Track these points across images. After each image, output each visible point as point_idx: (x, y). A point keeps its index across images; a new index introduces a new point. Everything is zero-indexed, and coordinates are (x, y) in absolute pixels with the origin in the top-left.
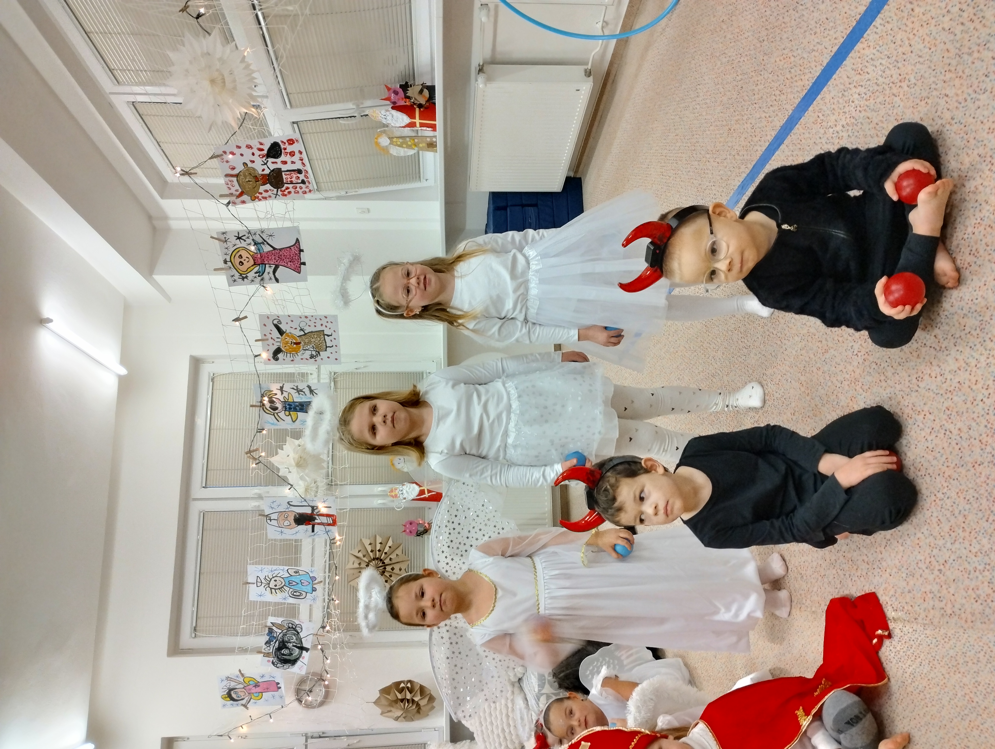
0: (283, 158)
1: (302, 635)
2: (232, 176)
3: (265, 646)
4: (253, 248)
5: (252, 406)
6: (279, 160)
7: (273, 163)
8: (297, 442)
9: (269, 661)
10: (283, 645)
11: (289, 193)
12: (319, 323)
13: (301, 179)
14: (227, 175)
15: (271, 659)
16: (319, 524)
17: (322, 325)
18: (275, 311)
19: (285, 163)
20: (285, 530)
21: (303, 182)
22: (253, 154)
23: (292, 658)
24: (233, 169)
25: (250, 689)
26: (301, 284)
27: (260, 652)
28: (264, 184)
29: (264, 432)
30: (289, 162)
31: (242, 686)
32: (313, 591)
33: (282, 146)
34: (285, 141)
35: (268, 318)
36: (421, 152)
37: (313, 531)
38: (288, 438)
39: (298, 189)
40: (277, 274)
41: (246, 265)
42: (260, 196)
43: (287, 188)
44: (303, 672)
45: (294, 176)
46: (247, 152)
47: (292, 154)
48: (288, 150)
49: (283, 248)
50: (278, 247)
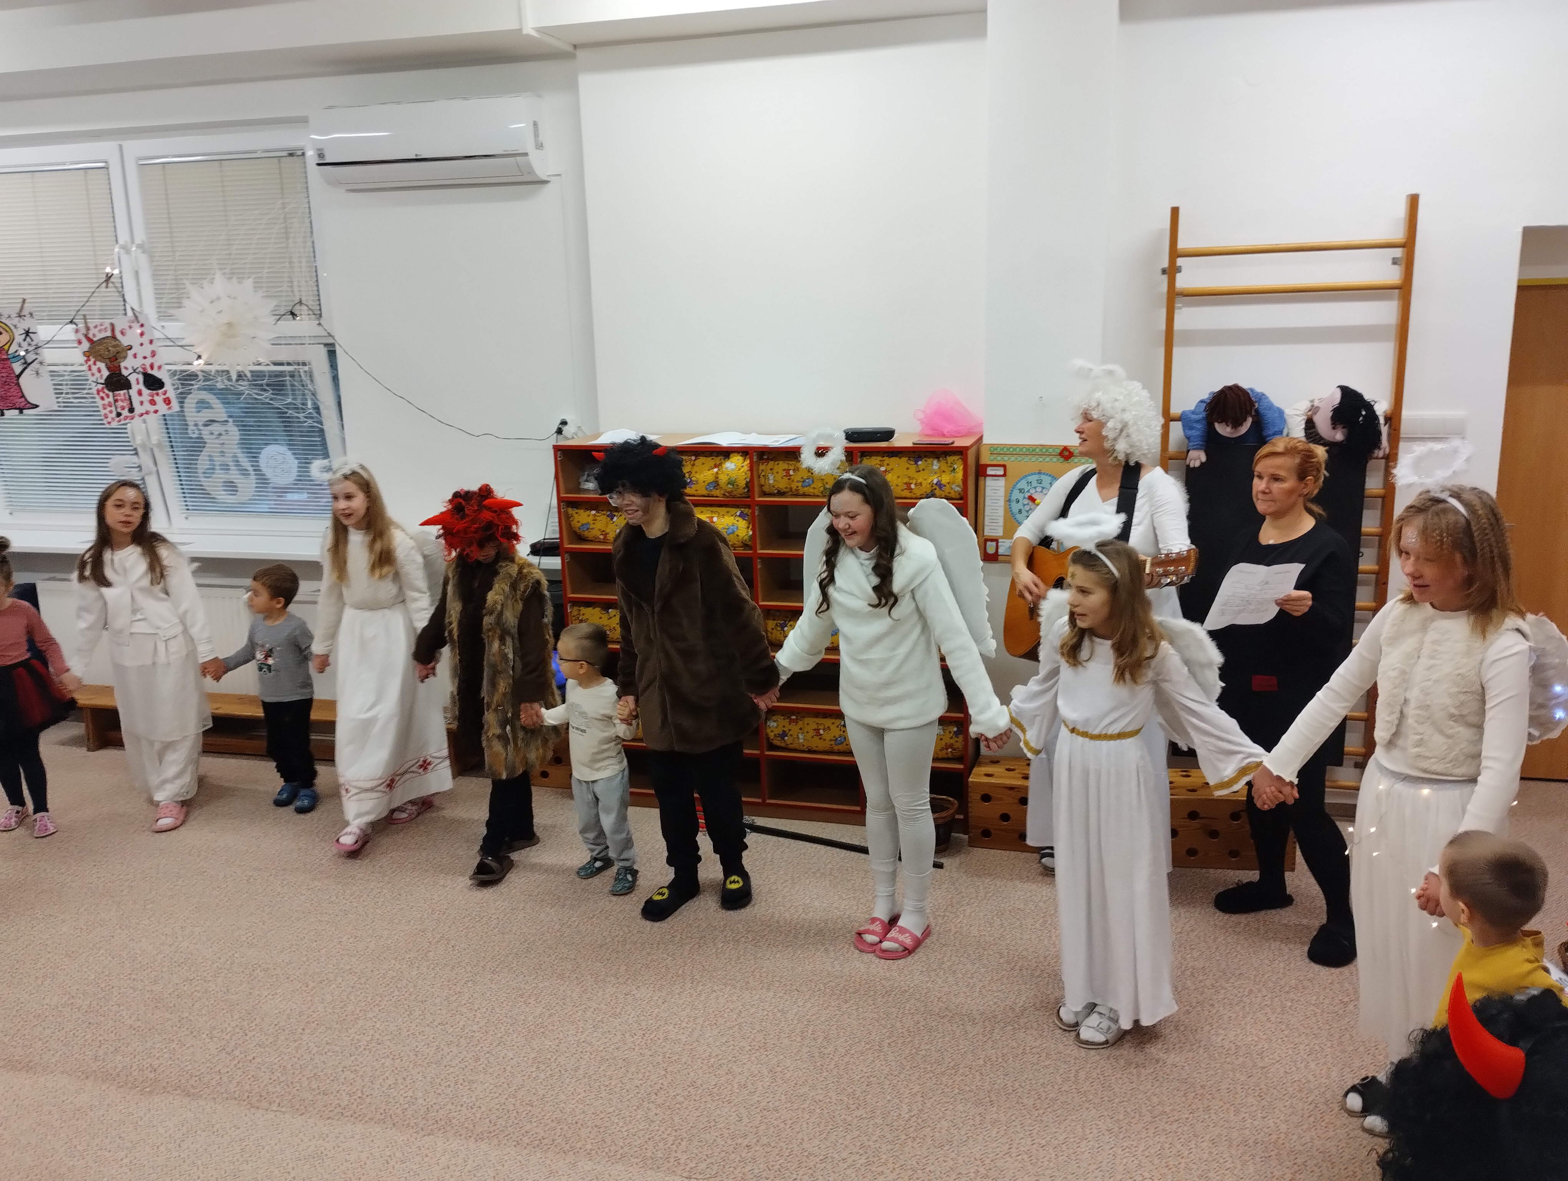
0: (146, 392)
2: (113, 330)
6: (141, 386)
7: (137, 380)
11: (102, 398)
13: (122, 412)
14: (112, 325)
19: (140, 393)
21: (119, 415)
22: (145, 358)
24: (122, 333)
28: (108, 368)
30: (141, 399)
33: (160, 391)
34: (167, 395)
39: (109, 409)
42: (93, 363)
43: (108, 396)
45: (125, 404)
46: (147, 350)
47: (153, 402)
48: (156, 398)
49: (20, 388)
50: (22, 380)
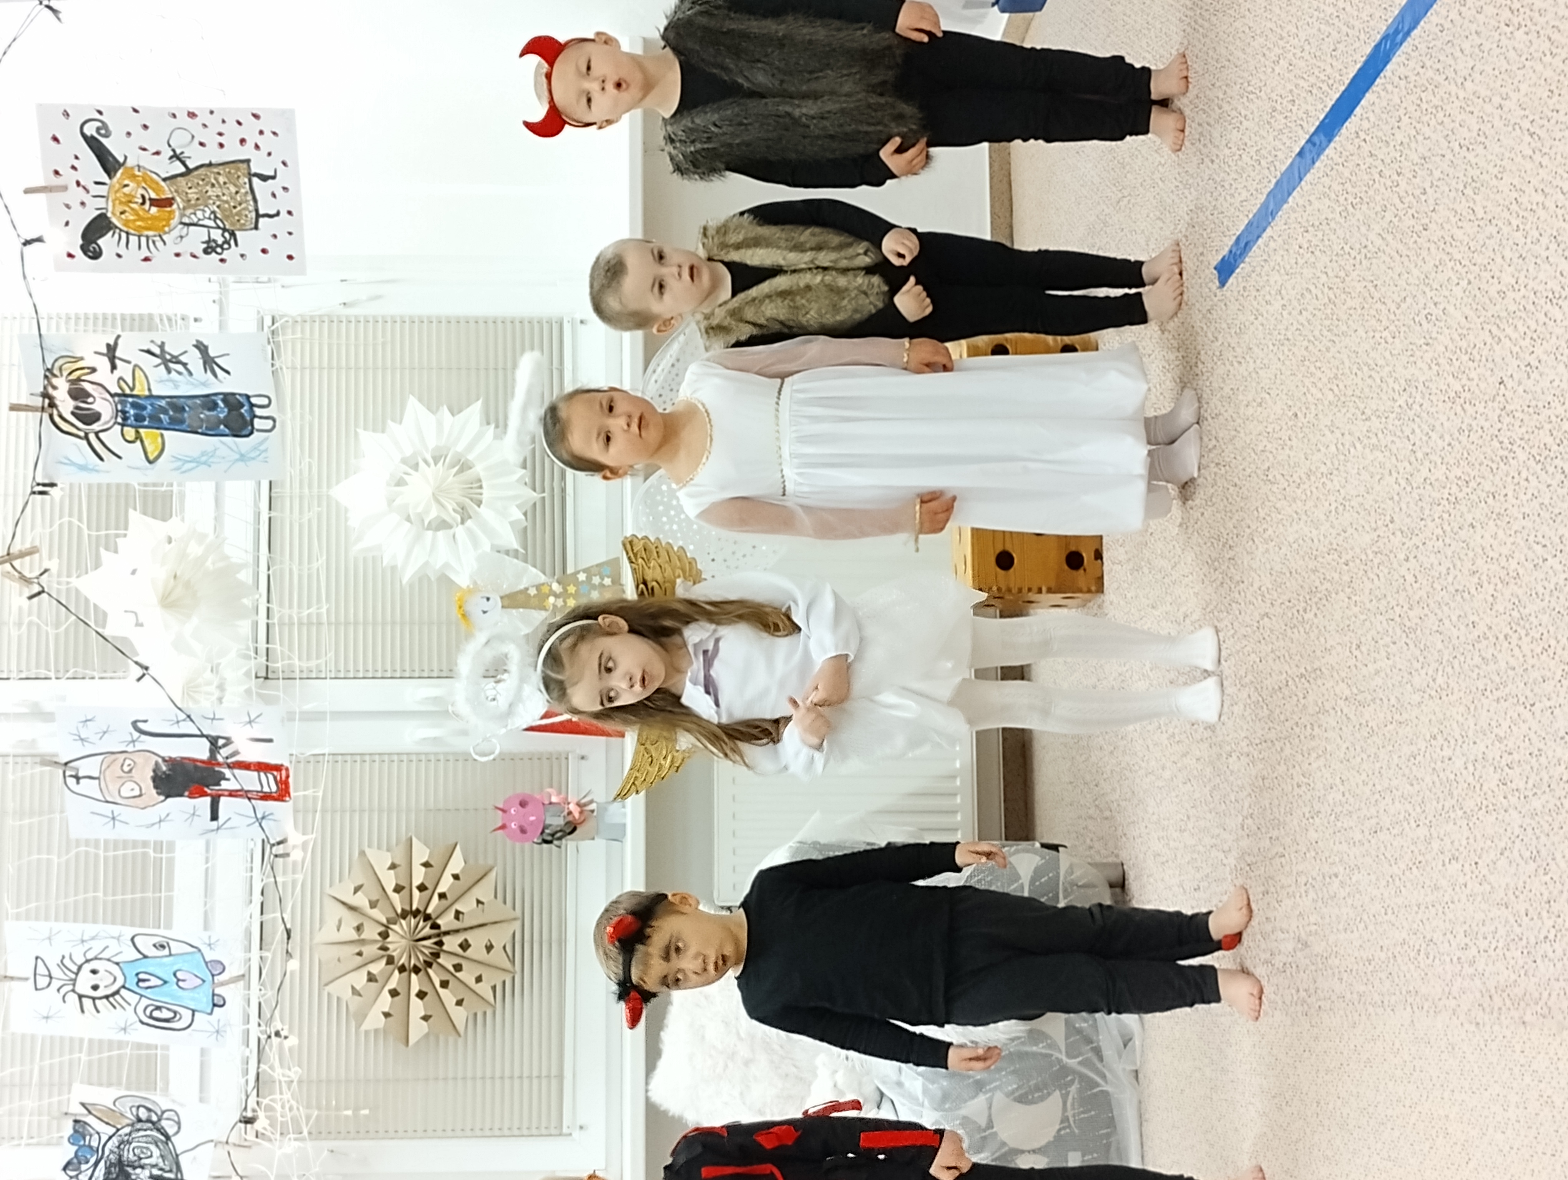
5: (14, 408)
8: (162, 529)
12: (232, 133)
16: (232, 793)
17: (243, 141)
29: (57, 494)
32: (215, 1005)
35: (66, 109)
37: (216, 819)
38: (134, 516)
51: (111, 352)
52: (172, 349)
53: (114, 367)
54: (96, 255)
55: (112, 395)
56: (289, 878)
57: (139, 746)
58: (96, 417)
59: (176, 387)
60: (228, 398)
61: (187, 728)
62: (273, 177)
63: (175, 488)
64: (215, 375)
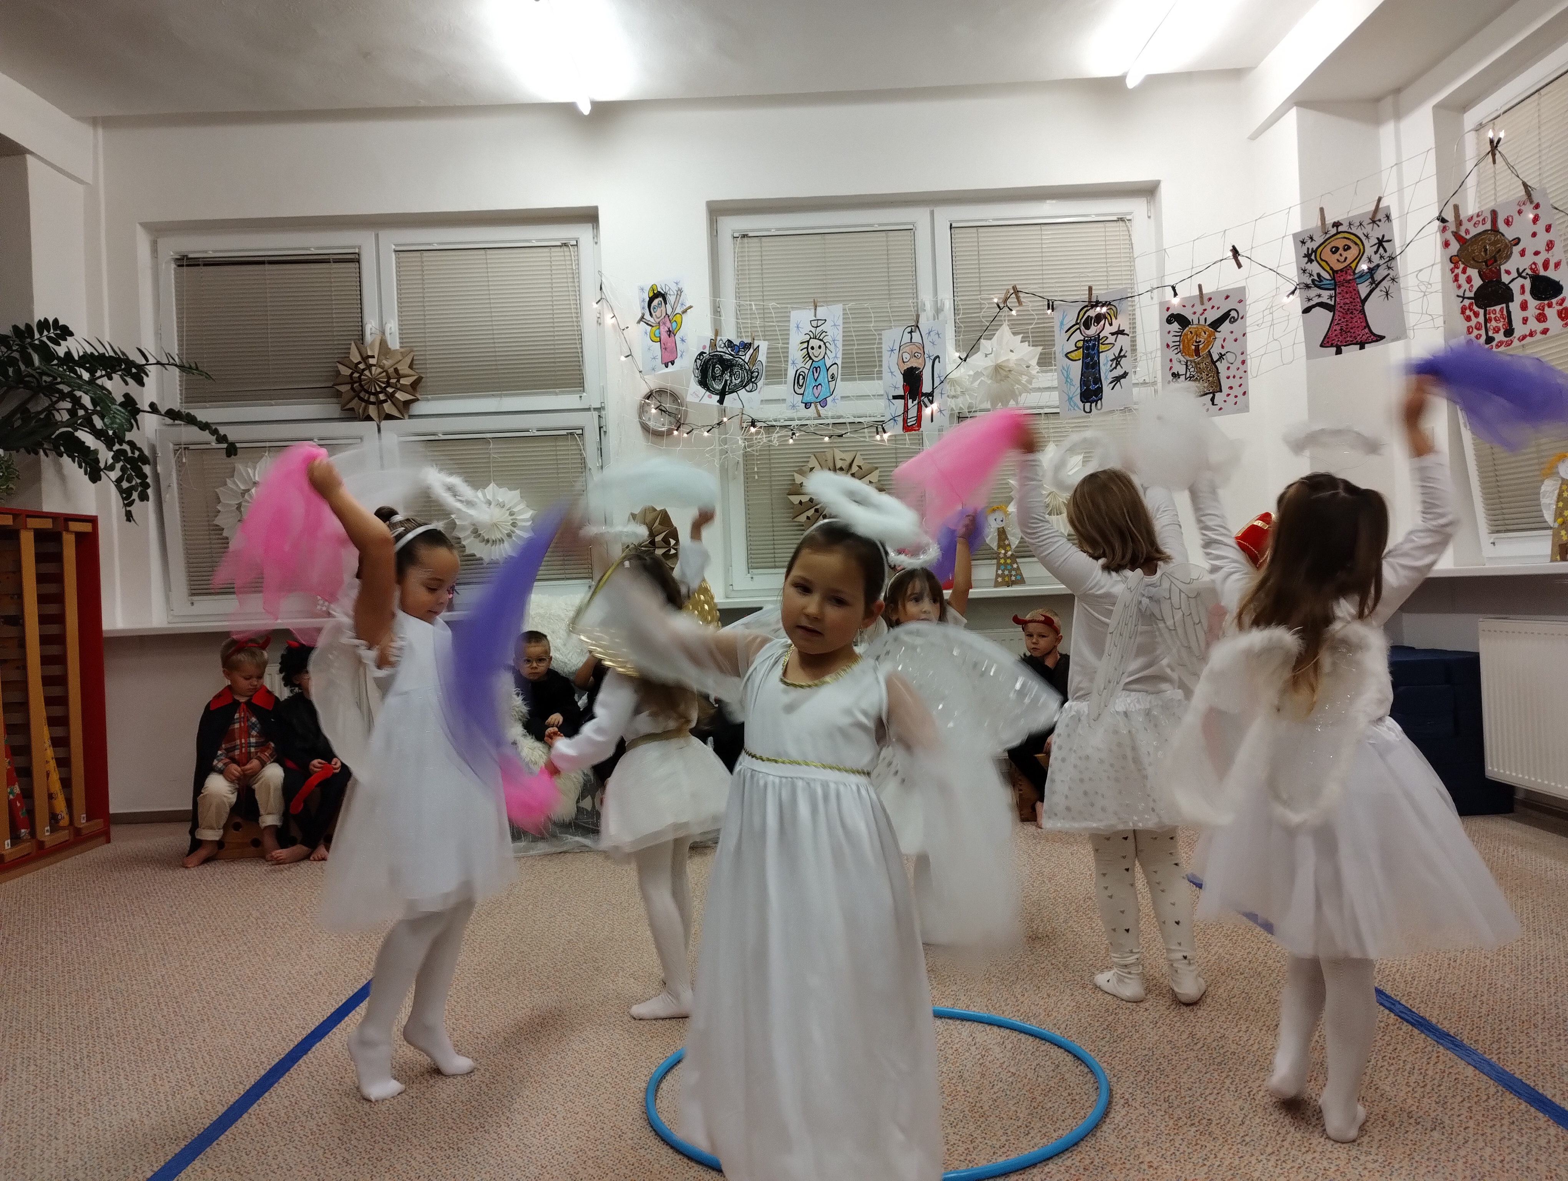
0: (1533, 303)
1: (742, 392)
2: (1494, 222)
3: (725, 340)
4: (1364, 267)
5: (1090, 289)
6: (1528, 296)
7: (1523, 287)
8: (1034, 362)
9: (704, 347)
10: (728, 366)
11: (1468, 319)
12: (1235, 383)
13: (1495, 335)
14: (1494, 214)
15: (707, 351)
16: (906, 405)
17: (1231, 388)
18: (1253, 313)
19: (1524, 306)
20: (895, 355)
21: (1489, 340)
22: (1537, 253)
23: (710, 381)
24: (1508, 222)
25: (664, 324)
26: (1301, 349)
27: (717, 333)
28: (1481, 276)
29: (1049, 311)
30: (1525, 314)
31: (669, 313)
32: (806, 404)
33: (1554, 301)
34: (1564, 305)
35: (1240, 301)
36: (1550, 532)
37: (895, 397)
38: (1039, 349)
39: (1476, 332)
40: (1318, 308)
41: (1333, 259)
42: (1459, 271)
43: (1476, 315)
44: (690, 398)
45: (1500, 325)
46: (1540, 243)
47: (1541, 318)
48: (1548, 311)
49: (1365, 316)
50: (1368, 306)
51: (1120, 332)
52: (1123, 361)
53: (1113, 334)
54: (1169, 321)
55: (1098, 335)
56: (867, 435)
57: (927, 360)
58: (1087, 327)
59: (1104, 365)
60: (1100, 390)
61: (936, 383)
62: (1213, 404)
63: (1054, 368)
64: (1111, 383)
